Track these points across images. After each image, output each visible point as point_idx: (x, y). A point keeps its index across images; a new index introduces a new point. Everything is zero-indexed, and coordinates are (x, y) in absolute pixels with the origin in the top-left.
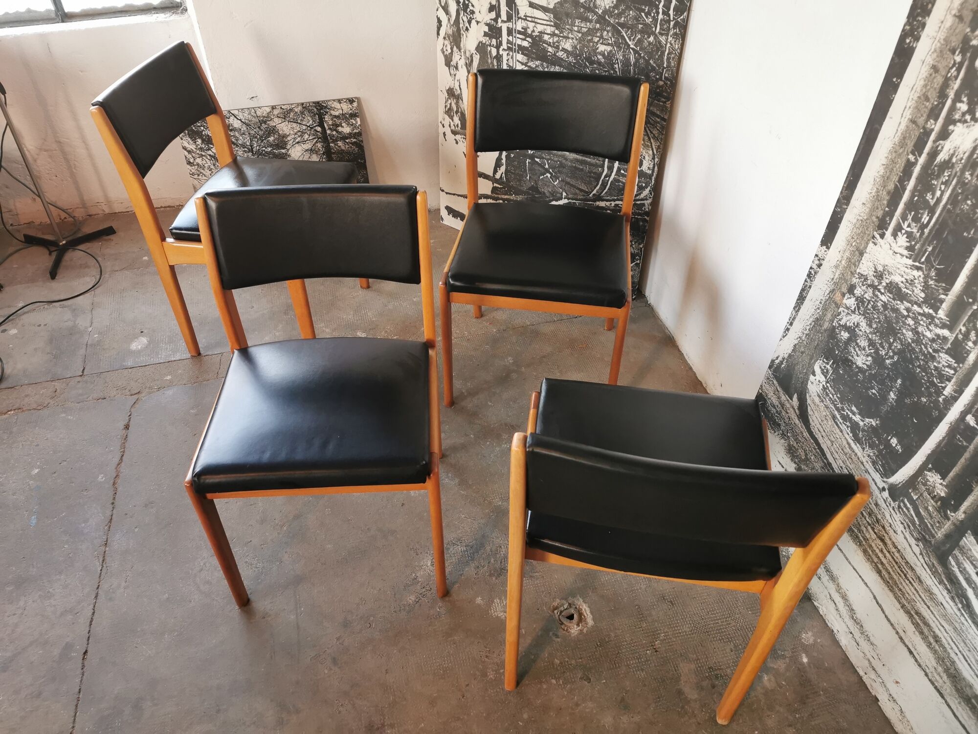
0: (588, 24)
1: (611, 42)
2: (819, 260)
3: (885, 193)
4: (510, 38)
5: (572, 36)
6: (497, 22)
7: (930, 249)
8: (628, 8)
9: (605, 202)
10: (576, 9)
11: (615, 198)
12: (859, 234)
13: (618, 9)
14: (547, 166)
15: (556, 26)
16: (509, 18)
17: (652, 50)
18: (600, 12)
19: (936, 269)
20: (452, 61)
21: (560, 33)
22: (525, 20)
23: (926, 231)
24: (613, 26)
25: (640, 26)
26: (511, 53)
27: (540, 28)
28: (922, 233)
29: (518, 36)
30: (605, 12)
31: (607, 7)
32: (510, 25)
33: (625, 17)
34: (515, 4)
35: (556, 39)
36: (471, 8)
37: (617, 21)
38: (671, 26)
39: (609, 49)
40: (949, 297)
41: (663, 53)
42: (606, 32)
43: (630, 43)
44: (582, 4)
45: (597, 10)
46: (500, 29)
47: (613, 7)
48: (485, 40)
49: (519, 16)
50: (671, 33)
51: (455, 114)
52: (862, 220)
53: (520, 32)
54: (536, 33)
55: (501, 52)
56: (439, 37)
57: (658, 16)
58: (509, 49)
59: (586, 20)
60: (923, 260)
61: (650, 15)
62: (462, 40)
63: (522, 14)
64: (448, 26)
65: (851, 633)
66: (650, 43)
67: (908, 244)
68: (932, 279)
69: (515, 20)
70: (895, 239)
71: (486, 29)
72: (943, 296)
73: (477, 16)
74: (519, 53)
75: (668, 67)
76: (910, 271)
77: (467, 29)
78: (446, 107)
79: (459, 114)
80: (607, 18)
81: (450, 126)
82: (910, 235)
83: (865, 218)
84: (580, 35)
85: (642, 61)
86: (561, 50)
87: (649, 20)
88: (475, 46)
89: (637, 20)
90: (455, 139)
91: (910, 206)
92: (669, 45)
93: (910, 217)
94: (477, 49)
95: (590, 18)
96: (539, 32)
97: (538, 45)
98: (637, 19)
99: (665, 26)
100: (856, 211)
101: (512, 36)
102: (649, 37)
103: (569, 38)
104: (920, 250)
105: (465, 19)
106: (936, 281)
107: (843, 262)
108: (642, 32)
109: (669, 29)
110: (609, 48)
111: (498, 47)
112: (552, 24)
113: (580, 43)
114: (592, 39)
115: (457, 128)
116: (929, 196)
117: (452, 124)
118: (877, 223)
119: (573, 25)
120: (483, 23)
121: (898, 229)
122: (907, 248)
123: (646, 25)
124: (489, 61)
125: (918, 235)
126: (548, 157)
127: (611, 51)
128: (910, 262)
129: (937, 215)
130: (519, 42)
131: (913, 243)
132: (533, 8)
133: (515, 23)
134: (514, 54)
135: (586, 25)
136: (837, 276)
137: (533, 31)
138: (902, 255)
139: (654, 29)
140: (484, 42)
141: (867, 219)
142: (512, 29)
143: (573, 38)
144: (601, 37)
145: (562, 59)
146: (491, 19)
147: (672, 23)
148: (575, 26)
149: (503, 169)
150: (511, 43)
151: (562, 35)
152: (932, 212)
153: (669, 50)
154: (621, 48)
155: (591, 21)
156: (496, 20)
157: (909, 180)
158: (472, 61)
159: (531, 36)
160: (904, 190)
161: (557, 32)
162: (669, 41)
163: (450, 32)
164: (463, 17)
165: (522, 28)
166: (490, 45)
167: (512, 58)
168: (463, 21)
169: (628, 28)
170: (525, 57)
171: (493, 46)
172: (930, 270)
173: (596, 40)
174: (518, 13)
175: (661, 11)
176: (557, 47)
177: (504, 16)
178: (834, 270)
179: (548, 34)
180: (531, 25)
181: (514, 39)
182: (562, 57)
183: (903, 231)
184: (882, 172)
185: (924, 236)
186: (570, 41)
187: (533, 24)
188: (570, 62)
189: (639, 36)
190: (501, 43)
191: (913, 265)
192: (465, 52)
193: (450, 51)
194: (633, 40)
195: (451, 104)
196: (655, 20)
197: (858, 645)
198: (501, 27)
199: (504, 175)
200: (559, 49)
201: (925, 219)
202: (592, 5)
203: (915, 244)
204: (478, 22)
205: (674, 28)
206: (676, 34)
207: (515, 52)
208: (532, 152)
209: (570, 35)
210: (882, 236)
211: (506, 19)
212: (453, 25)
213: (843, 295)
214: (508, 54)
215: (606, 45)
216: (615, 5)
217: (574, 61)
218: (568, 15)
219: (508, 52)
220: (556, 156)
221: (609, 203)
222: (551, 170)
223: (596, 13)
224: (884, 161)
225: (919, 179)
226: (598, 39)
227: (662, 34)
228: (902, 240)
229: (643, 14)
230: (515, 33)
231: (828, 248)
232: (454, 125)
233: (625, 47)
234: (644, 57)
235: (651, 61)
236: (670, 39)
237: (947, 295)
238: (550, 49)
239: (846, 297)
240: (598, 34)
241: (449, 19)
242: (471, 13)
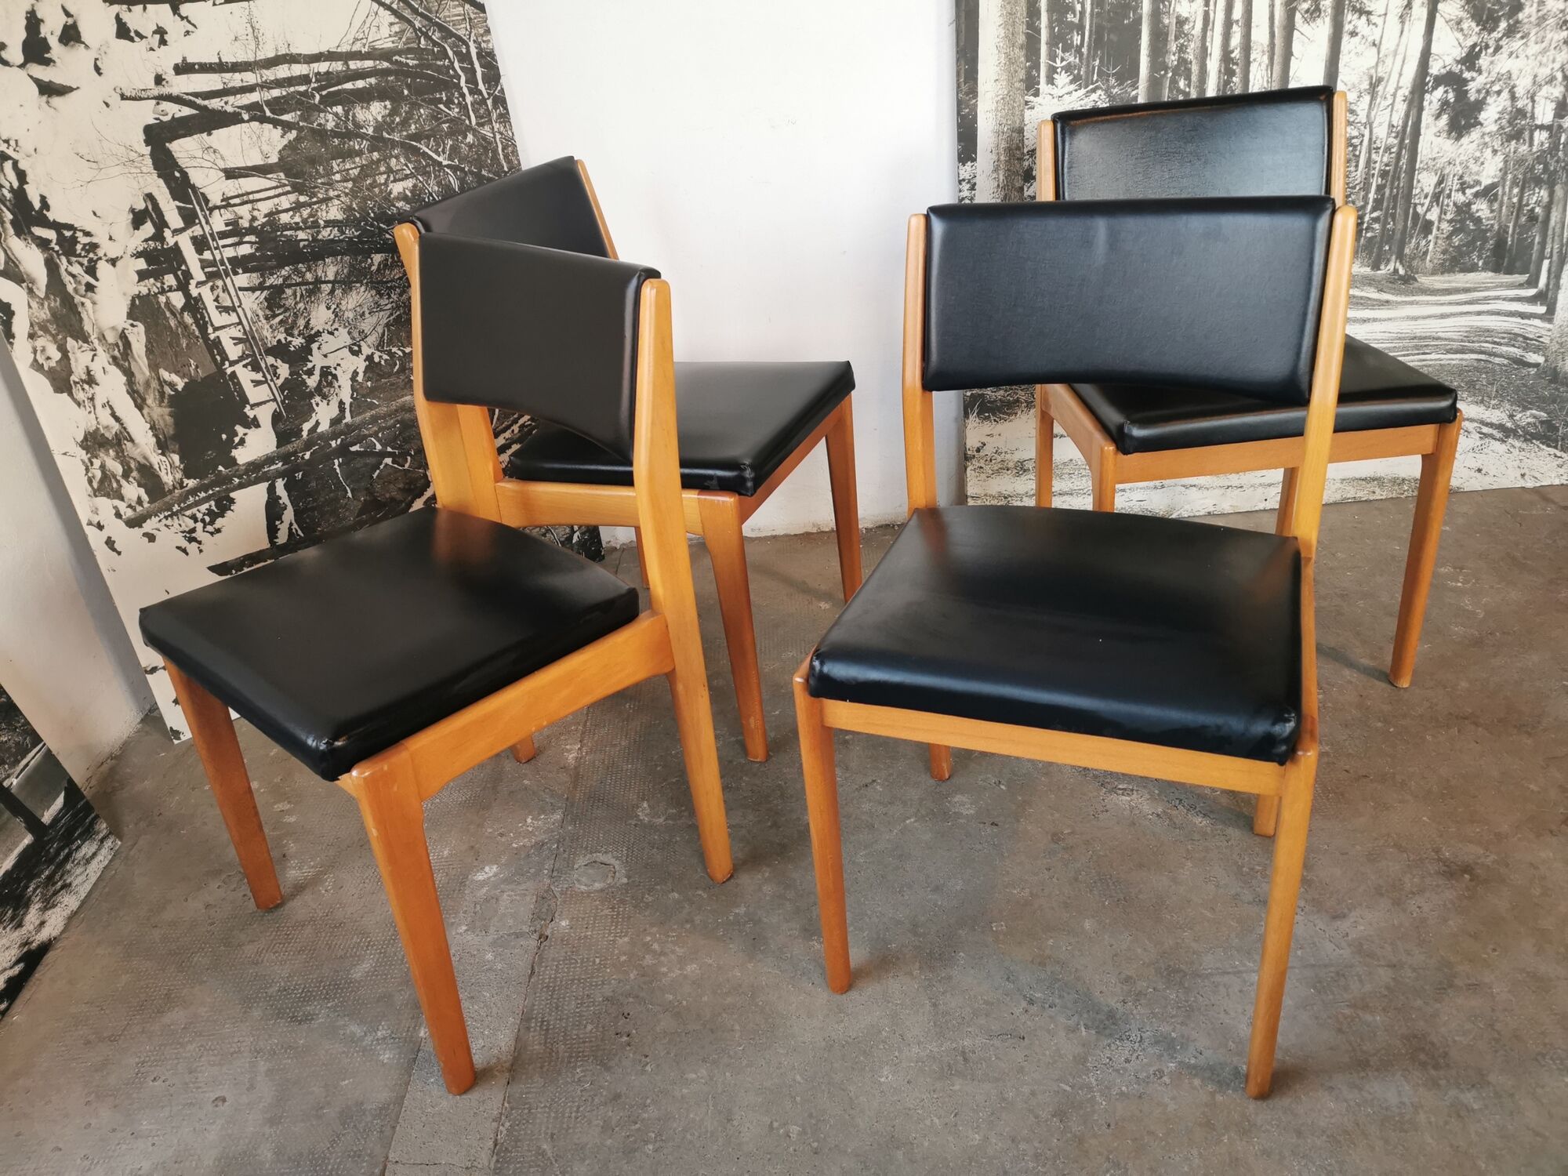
0: (357, 159)
1: (409, 172)
2: (969, 182)
3: (1017, 51)
4: (207, 255)
5: (336, 193)
6: (162, 240)
7: (1097, 62)
8: (415, 106)
9: (503, 436)
10: (324, 144)
11: (516, 416)
12: (1007, 115)
13: (399, 115)
14: (379, 447)
15: (297, 189)
16: (189, 219)
17: (478, 155)
18: (370, 131)
19: (1114, 75)
20: (71, 373)
21: (311, 198)
22: (229, 205)
23: (1084, 50)
24: (402, 145)
25: (445, 126)
26: (220, 283)
27: (265, 207)
28: (1081, 55)
29: (221, 242)
30: (379, 128)
31: (380, 119)
32: (197, 231)
33: (415, 123)
34: (193, 187)
35: (306, 212)
36: (84, 240)
37: (405, 133)
38: (490, 107)
39: (410, 185)
40: (1140, 87)
41: (495, 151)
42: (394, 160)
43: (440, 159)
44: (332, 130)
45: (364, 131)
46: (176, 249)
47: (390, 115)
48: (149, 286)
49: (210, 205)
50: (494, 116)
51: (123, 482)
52: (1003, 99)
53: (223, 235)
54: (262, 220)
55: (194, 292)
56: (16, 341)
57: (464, 100)
58: (211, 277)
59: (351, 154)
60: (1095, 78)
61: (453, 103)
62: (84, 315)
63: (215, 199)
64: (34, 305)
65: (1228, 487)
66: (470, 146)
67: (1071, 77)
68: (1114, 87)
69: (205, 217)
70: (1053, 84)
71: (141, 264)
72: (1134, 93)
73: (108, 249)
74: (236, 273)
75: (510, 169)
76: (1086, 100)
77: (90, 288)
78: (90, 481)
79: (135, 474)
80: (385, 135)
81: (118, 515)
82: (1068, 69)
83: (1006, 92)
84: (350, 185)
85: (469, 179)
86: (325, 227)
87: (455, 112)
88: (124, 309)
89: (437, 119)
90: (145, 535)
91: (1053, 43)
92: (498, 136)
93: (1059, 52)
94: (131, 315)
95: (357, 147)
96: (265, 216)
97: (274, 239)
98: (435, 117)
99: (482, 111)
100: (990, 95)
101: (209, 249)
102: (465, 137)
103: (330, 199)
104: (1087, 73)
105: (76, 269)
106: (1119, 85)
107: (1002, 158)
108: (451, 133)
109: (489, 113)
110: (409, 183)
111: (183, 286)
112: (288, 188)
113: (356, 197)
114: (375, 181)
115: (139, 509)
116: (1070, 17)
117: (122, 506)
118: (1022, 86)
119: (329, 172)
120: (127, 256)
121: (1052, 70)
122: (1071, 82)
123: (452, 121)
124: (173, 323)
125: (1077, 60)
126: (376, 428)
127: (415, 186)
128: (1083, 91)
129: (1088, 27)
130: (229, 253)
131: (1076, 72)
132: (236, 177)
133: (207, 222)
134: (228, 281)
135: (354, 163)
136: (1001, 178)
137: (254, 219)
138: (1070, 93)
139: (467, 122)
140: (145, 291)
141: (1009, 92)
142: (204, 236)
143: (338, 196)
144: (390, 170)
145: (332, 241)
146: (146, 240)
147: (489, 102)
148: (334, 174)
149: (289, 515)
150: (213, 263)
151: (315, 199)
152: (1080, 28)
153: (502, 143)
154: (429, 173)
155: (360, 153)
156: (158, 236)
157: (1039, 18)
158: (127, 344)
159: (251, 230)
160: (1038, 31)
161: (302, 199)
162: (496, 130)
163: (44, 314)
164: (70, 269)
165: (227, 225)
166: (163, 291)
167: (225, 289)
168: (74, 276)
169: (428, 138)
170: (254, 275)
171: (171, 289)
172: (1108, 80)
173: (382, 179)
174: (207, 201)
175: (465, 90)
176: (315, 225)
177: (174, 220)
178: (995, 175)
179: (286, 211)
180: (244, 211)
181: (216, 252)
182: (332, 237)
183: (1059, 70)
184: (1002, 32)
185: (1085, 56)
186: (336, 202)
187: (249, 206)
188: (351, 239)
189: (450, 143)
190: (188, 275)
191: (1087, 92)
192: (102, 338)
193: (56, 355)
194: (444, 153)
195: (103, 467)
196: (463, 107)
197: (1241, 487)
198: (176, 244)
199: (295, 526)
200: (319, 227)
201: (1077, 39)
202: (350, 126)
203: (1079, 70)
204: (113, 262)
205: (495, 107)
206: (501, 116)
207: (227, 275)
208: (339, 441)
209: (332, 193)
210: (1037, 94)
211: (180, 224)
212: (47, 297)
213: (1021, 189)
214: (212, 289)
215: (402, 180)
216: (391, 110)
217: (356, 234)
218: (313, 161)
219: (211, 284)
220: (390, 416)
221: (509, 431)
222: (389, 449)
223: (363, 137)
224: (1000, 21)
225: (1050, 11)
226: (385, 176)
227: (482, 125)
228: (1062, 79)
229: (441, 106)
230: (214, 239)
231: (974, 160)
232: (130, 506)
233: (434, 169)
234: (471, 172)
235: (483, 172)
236: (496, 126)
237: (1137, 88)
238: (301, 235)
239: (1025, 189)
240: (383, 169)
241: (31, 291)
242: (88, 252)
